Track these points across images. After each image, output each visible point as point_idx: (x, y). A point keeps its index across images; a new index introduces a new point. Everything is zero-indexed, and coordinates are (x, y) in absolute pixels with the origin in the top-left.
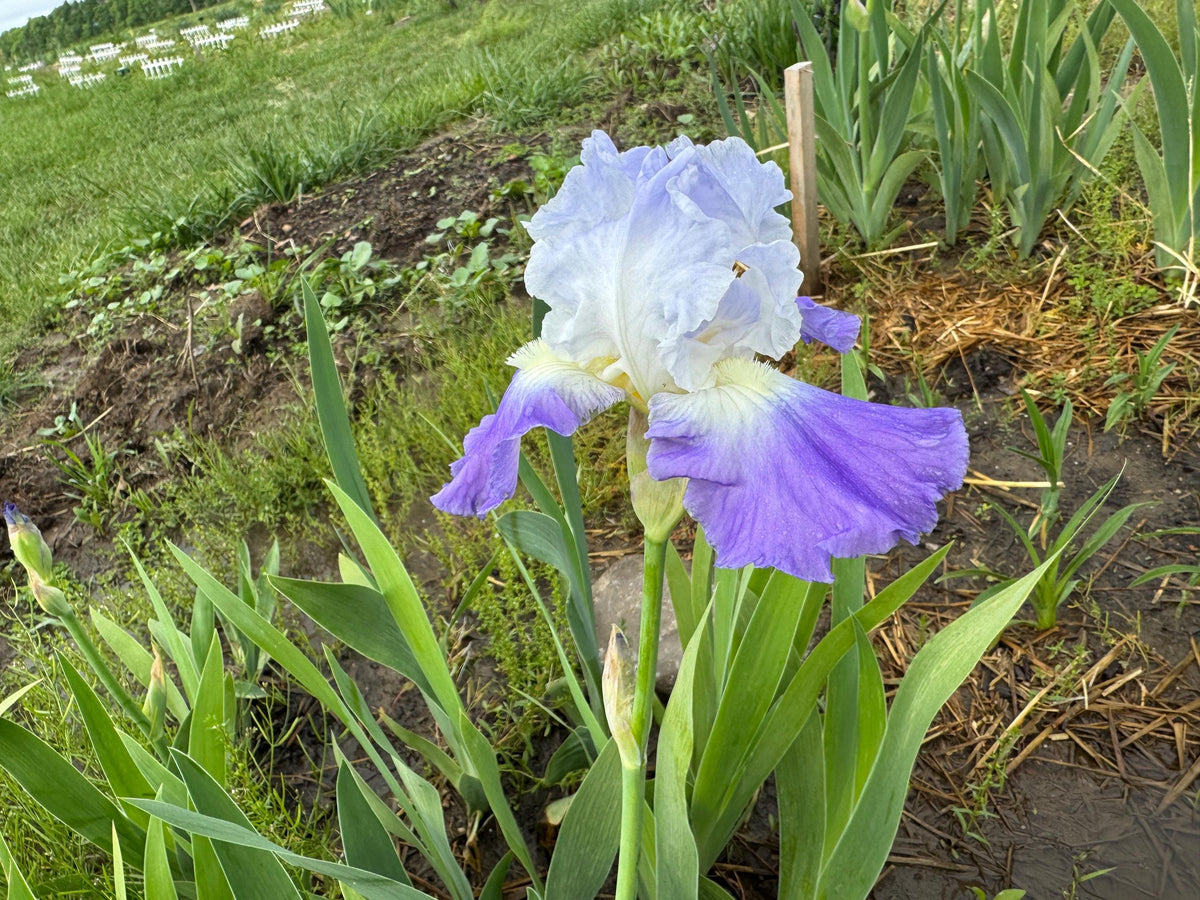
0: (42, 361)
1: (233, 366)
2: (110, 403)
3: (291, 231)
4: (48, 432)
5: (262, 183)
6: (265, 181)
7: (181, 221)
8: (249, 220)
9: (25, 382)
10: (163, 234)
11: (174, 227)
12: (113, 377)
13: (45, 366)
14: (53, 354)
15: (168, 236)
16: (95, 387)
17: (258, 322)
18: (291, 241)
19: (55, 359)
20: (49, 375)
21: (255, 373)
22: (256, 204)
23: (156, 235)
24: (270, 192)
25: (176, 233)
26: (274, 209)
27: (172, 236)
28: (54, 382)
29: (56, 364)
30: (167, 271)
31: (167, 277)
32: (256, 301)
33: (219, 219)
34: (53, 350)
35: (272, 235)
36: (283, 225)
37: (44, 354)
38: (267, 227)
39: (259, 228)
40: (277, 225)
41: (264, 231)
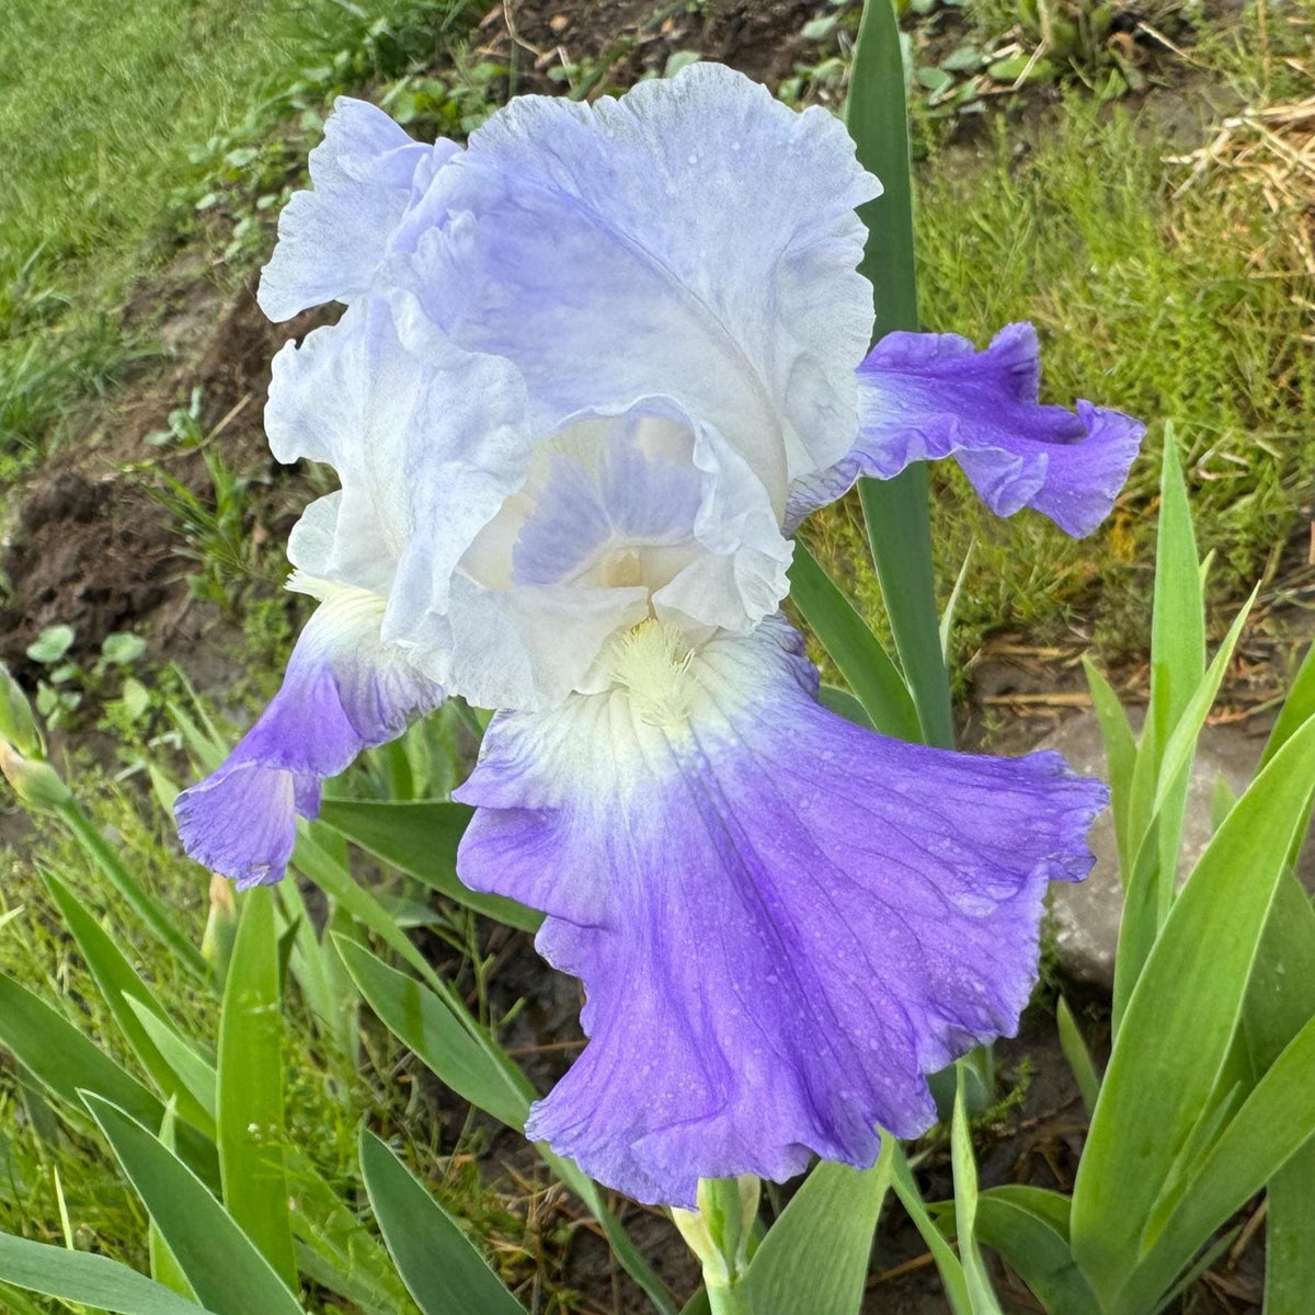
0: (162, 309)
2: (248, 388)
3: (567, 28)
4: (160, 438)
7: (380, 27)
8: (494, 14)
9: (134, 348)
10: (353, 55)
11: (368, 40)
12: (250, 342)
13: (169, 315)
14: (179, 294)
15: (359, 56)
16: (225, 359)
18: (561, 50)
19: (181, 304)
20: (173, 332)
23: (341, 57)
25: (372, 51)
27: (366, 57)
28: (180, 345)
29: (184, 312)
33: (444, 14)
34: (178, 287)
35: (533, 41)
36: (552, 17)
37: (164, 295)
38: (525, 25)
39: (511, 27)
40: (543, 20)
41: (518, 33)
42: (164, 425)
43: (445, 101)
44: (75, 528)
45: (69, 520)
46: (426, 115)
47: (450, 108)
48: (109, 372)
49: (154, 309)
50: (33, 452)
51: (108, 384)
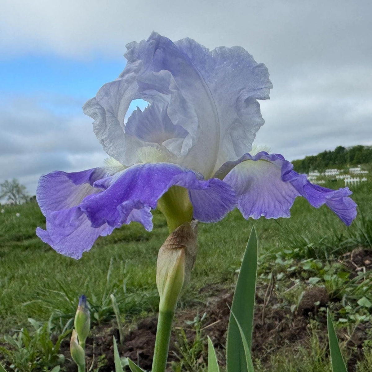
0: (211, 293)
1: (287, 319)
2: (221, 318)
3: (370, 264)
4: (189, 323)
5: (364, 237)
6: (366, 235)
7: (310, 245)
8: (348, 254)
10: (300, 250)
11: (306, 247)
13: (212, 295)
14: (217, 291)
15: (302, 251)
16: (219, 308)
17: (318, 303)
18: (364, 268)
19: (216, 293)
20: (210, 300)
21: (296, 326)
22: (357, 246)
23: (297, 250)
24: (367, 242)
25: (306, 251)
26: (366, 252)
27: (304, 252)
28: (210, 303)
29: (216, 296)
30: (291, 267)
31: (289, 270)
32: (322, 291)
33: (332, 249)
34: (219, 289)
35: (357, 264)
36: (366, 260)
37: (214, 289)
38: (356, 259)
39: (352, 259)
40: (362, 260)
41: (353, 261)
42: (192, 319)
43: (322, 269)
44: (150, 334)
45: (149, 331)
46: (314, 270)
47: (322, 271)
48: (187, 302)
49: (209, 292)
50: (153, 314)
51: (184, 305)
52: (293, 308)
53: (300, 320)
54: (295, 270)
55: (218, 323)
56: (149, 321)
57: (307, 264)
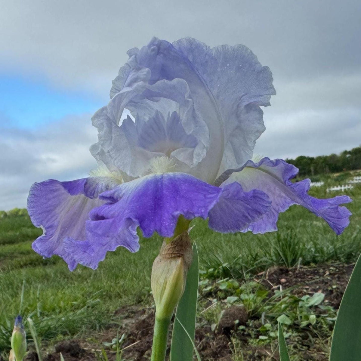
0: (126, 315)
1: (208, 338)
2: (140, 339)
3: (286, 283)
4: (107, 344)
5: (280, 255)
6: (281, 253)
8: (264, 272)
9: (113, 320)
10: (214, 270)
11: (220, 267)
12: (147, 326)
13: (127, 317)
14: (133, 312)
15: (216, 271)
16: (137, 329)
17: (237, 322)
18: (281, 286)
19: (132, 315)
20: (126, 321)
21: (217, 344)
22: (272, 265)
23: (211, 270)
24: (283, 260)
25: (221, 271)
26: (281, 270)
27: (218, 272)
28: (126, 325)
29: (132, 318)
30: (206, 287)
31: (205, 290)
32: (240, 310)
33: (247, 268)
34: (134, 310)
35: (273, 283)
36: (282, 278)
37: (129, 311)
38: (271, 278)
39: (267, 278)
40: (278, 279)
41: (269, 279)
42: (110, 341)
43: (238, 288)
44: (69, 356)
45: (69, 354)
46: (230, 290)
47: (238, 291)
48: (102, 324)
49: (124, 314)
50: (69, 337)
51: (100, 327)
52: (214, 327)
53: (221, 339)
54: (211, 289)
55: (137, 344)
56: (68, 344)
57: (223, 284)
